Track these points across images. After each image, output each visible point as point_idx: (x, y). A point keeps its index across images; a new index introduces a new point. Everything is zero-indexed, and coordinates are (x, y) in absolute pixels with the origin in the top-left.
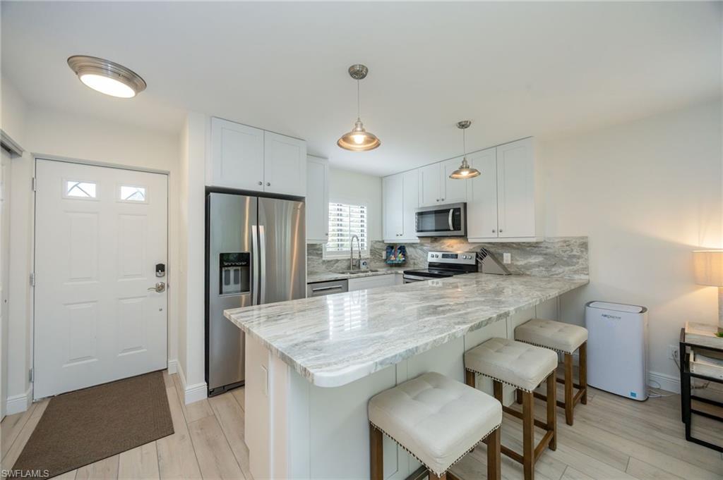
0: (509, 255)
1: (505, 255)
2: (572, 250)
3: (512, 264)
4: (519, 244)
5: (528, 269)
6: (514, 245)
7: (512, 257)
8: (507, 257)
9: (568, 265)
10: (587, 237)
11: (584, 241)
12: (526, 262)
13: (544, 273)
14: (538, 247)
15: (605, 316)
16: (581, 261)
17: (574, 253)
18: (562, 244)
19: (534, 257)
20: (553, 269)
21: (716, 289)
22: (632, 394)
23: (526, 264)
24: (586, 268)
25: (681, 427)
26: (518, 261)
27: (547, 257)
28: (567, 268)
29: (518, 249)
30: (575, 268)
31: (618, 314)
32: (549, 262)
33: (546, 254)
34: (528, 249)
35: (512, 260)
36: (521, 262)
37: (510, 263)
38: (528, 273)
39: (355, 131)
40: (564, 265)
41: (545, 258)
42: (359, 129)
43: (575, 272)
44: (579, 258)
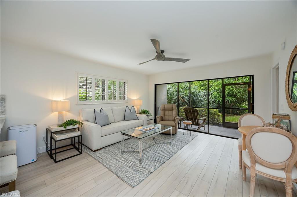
10: (5, 95)
11: (3, 97)
15: (21, 132)
21: (57, 113)
22: (32, 160)
24: (4, 111)
25: (52, 161)
31: (26, 129)
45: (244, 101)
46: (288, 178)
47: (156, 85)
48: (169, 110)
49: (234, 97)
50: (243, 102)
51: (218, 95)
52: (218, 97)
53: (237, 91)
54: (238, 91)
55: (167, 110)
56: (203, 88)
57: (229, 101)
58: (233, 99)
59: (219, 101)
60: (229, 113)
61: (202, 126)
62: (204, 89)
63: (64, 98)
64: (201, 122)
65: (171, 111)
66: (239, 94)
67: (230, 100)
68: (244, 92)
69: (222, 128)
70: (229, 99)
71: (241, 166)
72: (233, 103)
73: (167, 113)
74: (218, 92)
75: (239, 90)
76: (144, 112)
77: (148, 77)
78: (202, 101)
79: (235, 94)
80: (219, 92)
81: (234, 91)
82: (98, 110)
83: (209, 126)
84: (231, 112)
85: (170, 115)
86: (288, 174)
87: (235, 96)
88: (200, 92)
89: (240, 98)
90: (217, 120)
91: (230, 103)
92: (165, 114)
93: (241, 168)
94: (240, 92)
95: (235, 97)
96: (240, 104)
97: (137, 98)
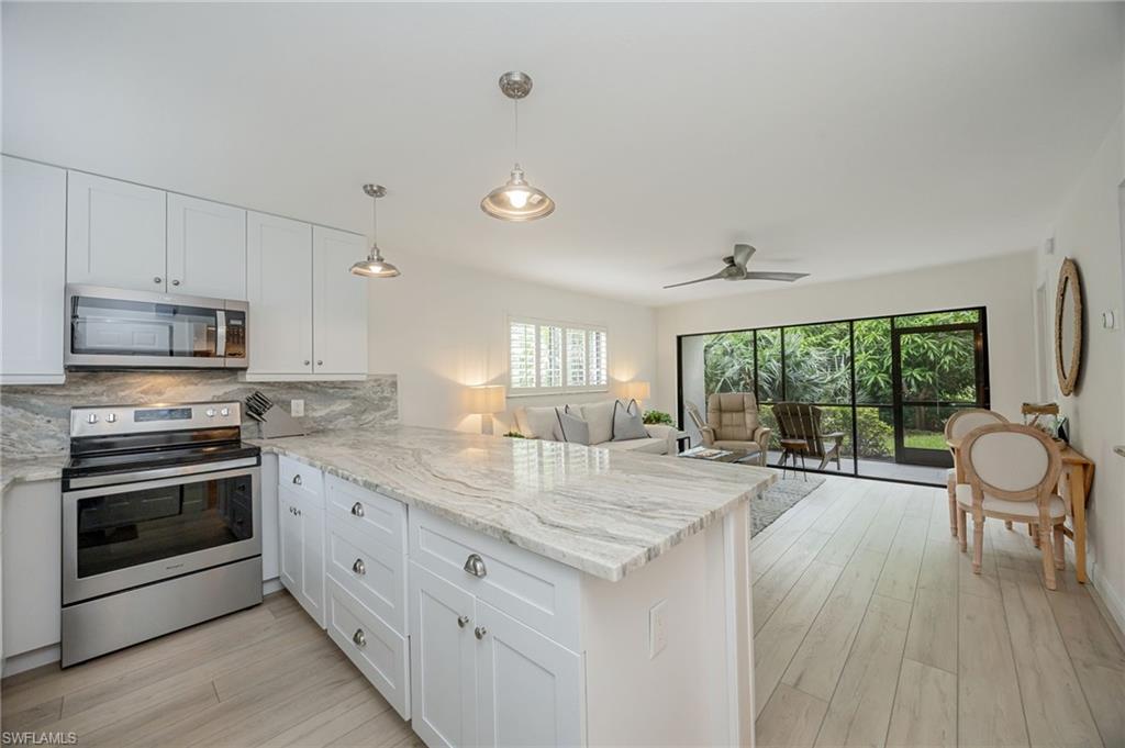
0: (302, 402)
1: (294, 402)
2: (383, 392)
3: (306, 416)
4: (316, 384)
5: (331, 422)
6: (310, 387)
7: (305, 404)
8: (298, 405)
9: (379, 409)
10: (396, 375)
11: (394, 379)
12: (328, 410)
13: (353, 424)
14: (345, 388)
16: (391, 403)
17: (385, 394)
18: (372, 383)
19: (339, 402)
20: (363, 417)
23: (328, 414)
24: (395, 411)
26: (314, 410)
27: (356, 401)
28: (378, 414)
29: (316, 392)
30: (386, 412)
32: (358, 408)
33: (354, 398)
34: (331, 391)
35: (305, 410)
36: (321, 412)
37: (302, 414)
38: (331, 427)
39: (510, 185)
40: (375, 411)
41: (354, 403)
42: (516, 182)
43: (386, 417)
44: (389, 399)
45: (968, 384)
46: (1044, 517)
47: (679, 339)
48: (732, 411)
49: (930, 370)
50: (964, 386)
51: (870, 364)
52: (873, 370)
53: (940, 347)
54: (943, 349)
55: (725, 411)
56: (813, 338)
57: (913, 382)
58: (924, 377)
59: (876, 383)
60: (914, 428)
61: (833, 460)
62: (820, 345)
63: (485, 381)
64: (828, 446)
65: (742, 414)
66: (948, 358)
67: (915, 378)
68: (964, 349)
69: (896, 466)
70: (912, 375)
71: (956, 529)
72: (924, 390)
73: (726, 418)
74: (871, 352)
75: (947, 347)
76: (655, 419)
77: (657, 313)
78: (816, 385)
79: (932, 357)
80: (874, 354)
81: (930, 348)
82: (561, 408)
83: (859, 461)
84: (921, 422)
85: (739, 426)
86: (1042, 508)
87: (932, 366)
88: (807, 354)
89: (952, 371)
90: (876, 446)
91: (914, 389)
92: (721, 422)
93: (955, 535)
94: (952, 353)
95: (932, 368)
96: (953, 392)
97: (631, 377)
